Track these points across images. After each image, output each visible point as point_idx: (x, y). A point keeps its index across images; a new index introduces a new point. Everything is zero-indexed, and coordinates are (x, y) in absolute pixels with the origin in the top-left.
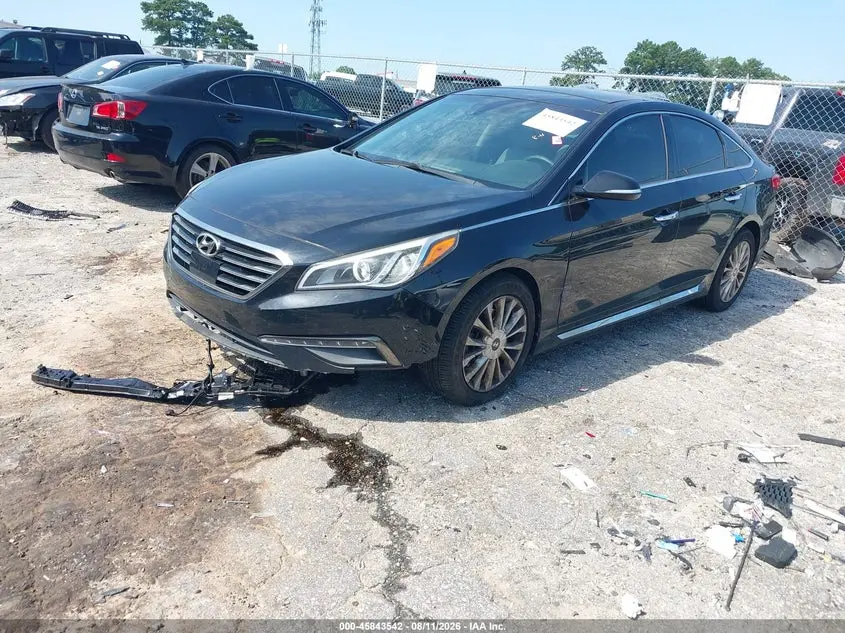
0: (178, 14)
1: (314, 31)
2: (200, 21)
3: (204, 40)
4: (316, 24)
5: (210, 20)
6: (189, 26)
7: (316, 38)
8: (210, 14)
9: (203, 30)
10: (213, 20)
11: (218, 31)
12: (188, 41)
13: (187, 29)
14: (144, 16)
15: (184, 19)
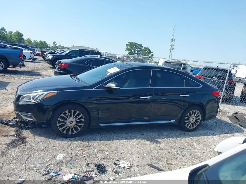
0: (135, 47)
1: (171, 51)
2: (140, 48)
3: (140, 53)
4: (172, 49)
5: (142, 48)
6: (137, 50)
7: (171, 53)
8: (142, 47)
9: (140, 51)
10: (143, 48)
11: (144, 51)
12: (136, 53)
13: (136, 50)
14: (126, 47)
15: (136, 48)
